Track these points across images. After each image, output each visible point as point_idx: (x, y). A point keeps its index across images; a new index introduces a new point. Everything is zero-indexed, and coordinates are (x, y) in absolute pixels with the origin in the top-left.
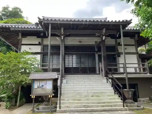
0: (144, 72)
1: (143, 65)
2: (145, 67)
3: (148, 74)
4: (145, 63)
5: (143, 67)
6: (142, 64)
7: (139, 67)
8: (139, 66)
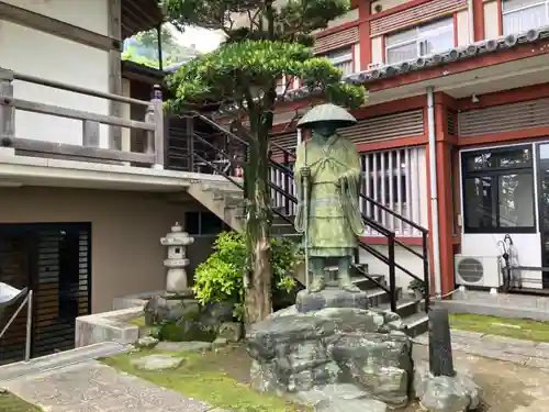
0: (138, 156)
1: (138, 112)
2: (148, 123)
3: (159, 169)
4: (149, 100)
5: (134, 123)
6: (132, 104)
7: (115, 119)
8: (115, 110)
